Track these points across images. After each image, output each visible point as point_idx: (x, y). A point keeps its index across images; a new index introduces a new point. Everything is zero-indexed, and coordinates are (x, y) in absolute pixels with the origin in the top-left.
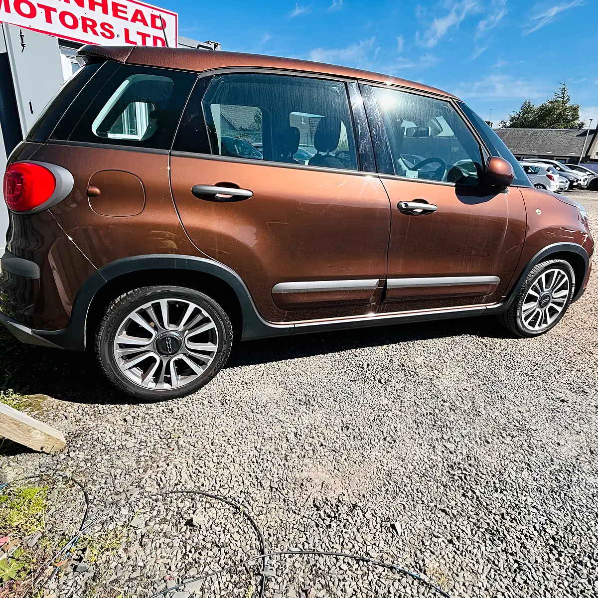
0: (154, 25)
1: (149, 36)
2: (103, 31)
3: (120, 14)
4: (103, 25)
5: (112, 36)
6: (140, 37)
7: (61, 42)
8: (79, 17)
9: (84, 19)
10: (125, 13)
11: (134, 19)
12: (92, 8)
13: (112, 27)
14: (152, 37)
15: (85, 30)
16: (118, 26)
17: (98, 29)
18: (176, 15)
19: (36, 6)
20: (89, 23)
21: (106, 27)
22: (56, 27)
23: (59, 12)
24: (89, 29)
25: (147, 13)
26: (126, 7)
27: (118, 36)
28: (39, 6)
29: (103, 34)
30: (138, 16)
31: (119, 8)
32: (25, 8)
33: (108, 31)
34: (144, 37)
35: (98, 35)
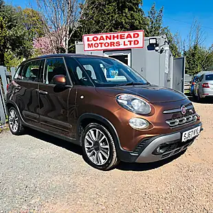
0: (134, 37)
2: (116, 44)
8: (109, 43)
11: (127, 37)
12: (114, 39)
13: (120, 42)
14: (133, 41)
15: (111, 46)
23: (104, 43)
27: (121, 44)
28: (100, 43)
31: (122, 36)
32: (96, 45)
33: (118, 44)
34: (130, 42)
35: (115, 46)
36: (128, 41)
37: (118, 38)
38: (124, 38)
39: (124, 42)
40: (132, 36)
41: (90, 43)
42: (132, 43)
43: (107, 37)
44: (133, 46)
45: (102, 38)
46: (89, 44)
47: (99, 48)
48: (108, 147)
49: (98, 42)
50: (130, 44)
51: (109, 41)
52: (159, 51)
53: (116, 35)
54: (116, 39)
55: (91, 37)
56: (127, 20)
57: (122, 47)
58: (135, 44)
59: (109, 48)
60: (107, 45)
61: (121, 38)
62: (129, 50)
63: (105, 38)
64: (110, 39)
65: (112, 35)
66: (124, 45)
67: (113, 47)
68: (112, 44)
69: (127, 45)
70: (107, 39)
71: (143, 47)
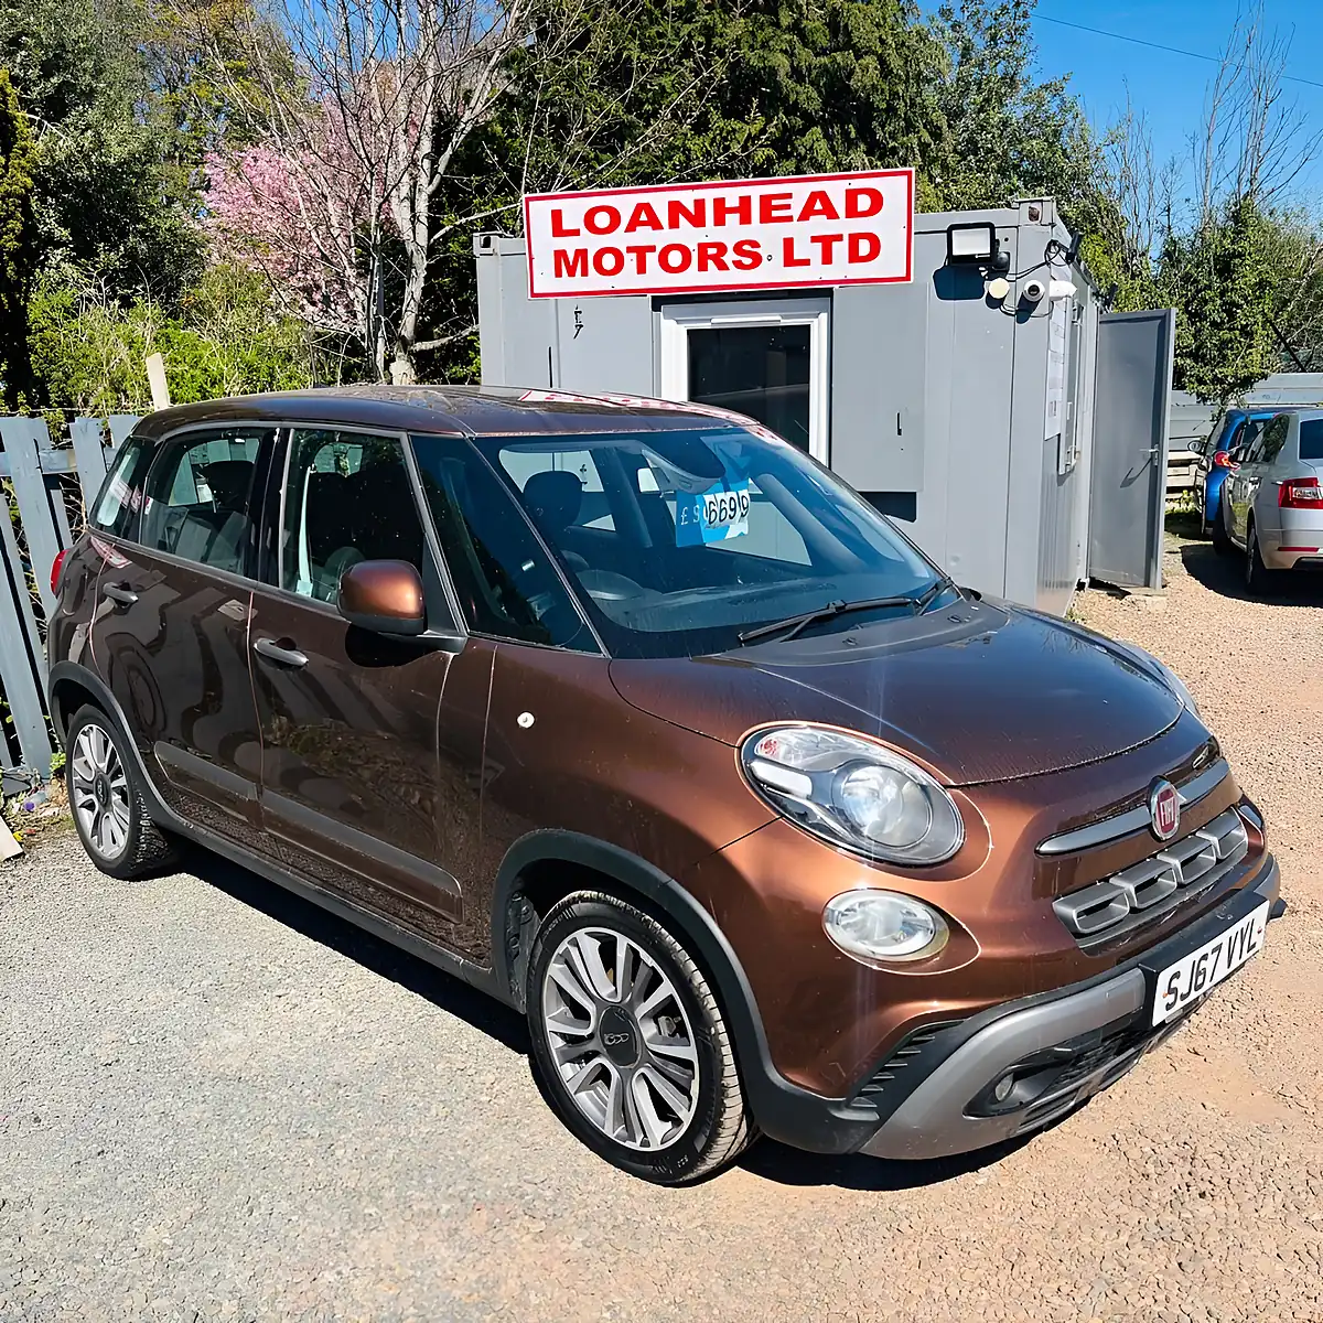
0: (852, 211)
1: (839, 238)
2: (738, 258)
3: (775, 214)
4: (738, 246)
5: (757, 260)
6: (819, 245)
7: (657, 304)
8: (693, 247)
9: (703, 247)
11: (804, 216)
12: (720, 221)
13: (757, 245)
14: (846, 238)
15: (703, 267)
16: (769, 237)
17: (730, 257)
18: (909, 173)
19: (624, 251)
20: (712, 251)
21: (746, 247)
22: (657, 278)
23: (659, 249)
24: (711, 263)
25: (837, 192)
26: (789, 196)
27: (770, 258)
28: (630, 250)
29: (738, 265)
30: (819, 205)
31: (774, 203)
32: (609, 261)
33: (750, 254)
34: (826, 242)
35: (728, 269)
36: (814, 239)
37: (746, 219)
38: (790, 219)
39: (789, 244)
40: (840, 205)
41: (570, 245)
42: (840, 250)
43: (676, 209)
44: (841, 268)
45: (644, 217)
46: (560, 255)
47: (628, 278)
48: (689, 1052)
49: (620, 239)
50: (827, 258)
51: (689, 235)
52: (1011, 304)
53: (732, 197)
54: (732, 219)
55: (574, 210)
56: (805, 56)
57: (772, 272)
58: (854, 257)
59: (692, 278)
60: (675, 259)
61: (766, 218)
62: (820, 293)
63: (663, 216)
64: (697, 220)
65: (709, 196)
66: (789, 260)
67: (713, 277)
68: (711, 255)
69: (806, 262)
70: (674, 224)
71: (908, 278)
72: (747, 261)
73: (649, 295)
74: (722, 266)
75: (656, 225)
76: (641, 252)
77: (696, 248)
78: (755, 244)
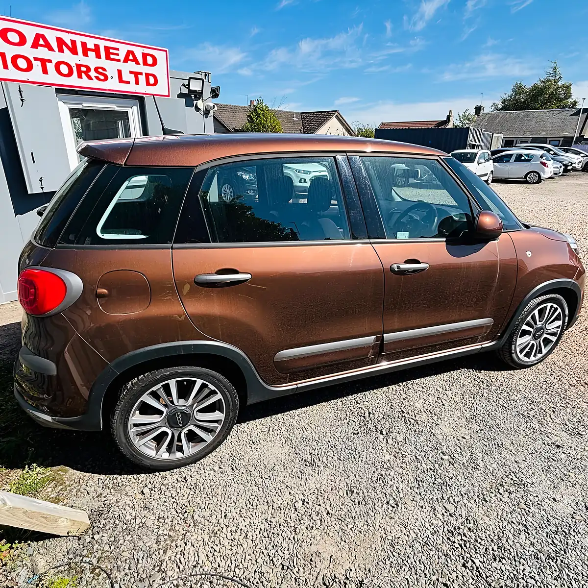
0: (145, 63)
1: (141, 74)
2: (97, 75)
3: (112, 56)
4: (96, 69)
5: (106, 78)
6: (133, 76)
7: (58, 91)
8: (73, 65)
9: (79, 66)
10: (118, 55)
11: (126, 60)
12: (85, 54)
13: (105, 70)
14: (144, 74)
15: (80, 77)
16: (111, 68)
17: (93, 74)
18: (166, 51)
19: (32, 59)
20: (83, 69)
21: (100, 70)
22: (53, 77)
23: (54, 62)
24: (83, 74)
25: (138, 52)
26: (118, 49)
27: (112, 78)
28: (36, 59)
29: (97, 78)
30: (130, 57)
31: (111, 51)
32: (22, 63)
33: (102, 74)
34: (137, 74)
35: (92, 79)
36: (131, 72)
37: (98, 56)
38: (119, 60)
39: (120, 72)
40: (140, 59)
42: (142, 79)
43: (61, 41)
44: (143, 87)
45: (42, 42)
47: (37, 75)
49: (28, 51)
50: (137, 83)
51: (70, 58)
53: (90, 43)
54: (92, 54)
57: (112, 84)
58: (148, 84)
59: (74, 81)
60: (64, 69)
61: (108, 57)
62: (139, 98)
63: (54, 44)
64: (74, 51)
65: (78, 39)
66: (121, 80)
67: (84, 82)
68: (83, 71)
69: (128, 82)
70: (61, 50)
71: (169, 96)
72: (102, 77)
73: (54, 87)
74: (90, 78)
75: (51, 49)
76: (44, 62)
77: (75, 66)
78: (104, 69)
